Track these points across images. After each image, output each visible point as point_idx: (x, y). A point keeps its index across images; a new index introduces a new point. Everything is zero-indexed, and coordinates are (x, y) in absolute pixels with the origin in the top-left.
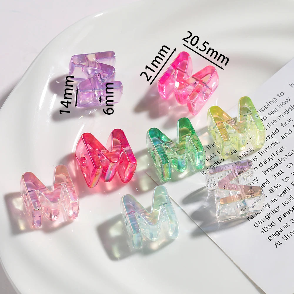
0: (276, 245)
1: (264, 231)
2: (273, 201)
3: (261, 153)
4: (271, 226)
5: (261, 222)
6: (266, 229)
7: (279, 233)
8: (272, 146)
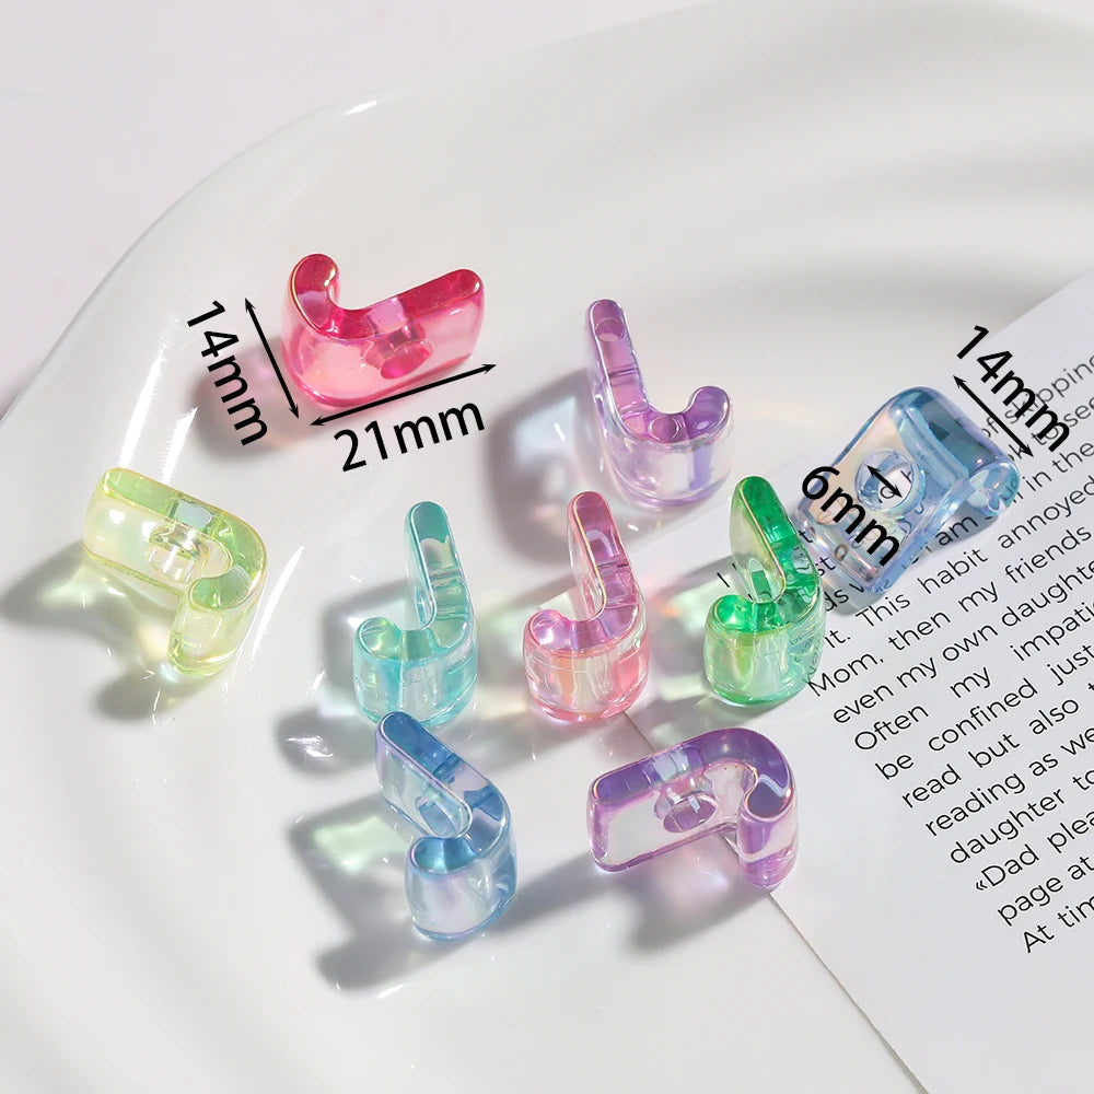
0: (1030, 940)
1: (986, 882)
2: (1039, 768)
3: (1015, 574)
4: (1017, 864)
5: (979, 845)
6: (995, 875)
7: (1045, 894)
8: (1062, 548)
